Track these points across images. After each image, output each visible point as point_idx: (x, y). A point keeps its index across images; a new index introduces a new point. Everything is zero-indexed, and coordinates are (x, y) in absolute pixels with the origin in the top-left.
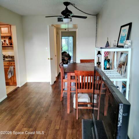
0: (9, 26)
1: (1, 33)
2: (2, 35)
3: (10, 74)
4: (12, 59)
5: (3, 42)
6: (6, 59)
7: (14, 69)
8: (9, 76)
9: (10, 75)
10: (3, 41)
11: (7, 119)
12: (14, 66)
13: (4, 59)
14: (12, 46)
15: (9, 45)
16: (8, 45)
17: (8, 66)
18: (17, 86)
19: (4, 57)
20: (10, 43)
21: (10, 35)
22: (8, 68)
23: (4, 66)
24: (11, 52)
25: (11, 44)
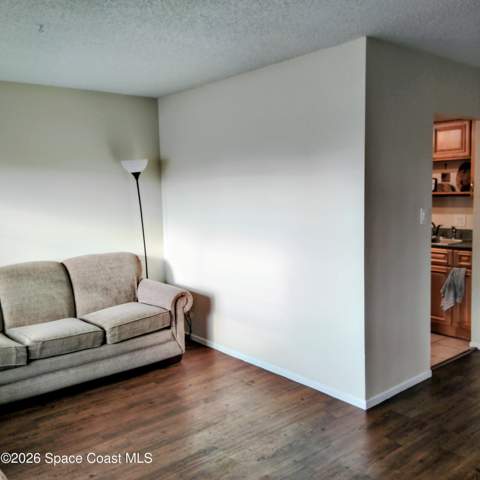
0: (467, 123)
1: (436, 151)
2: (438, 156)
3: (452, 294)
4: (464, 242)
5: (440, 181)
6: (443, 241)
7: (468, 277)
8: (447, 304)
9: (452, 298)
10: (438, 176)
11: (421, 461)
12: (470, 267)
13: (433, 241)
14: (469, 195)
15: (458, 191)
16: (453, 189)
17: (447, 265)
18: (473, 344)
19: (437, 232)
20: (462, 182)
21: (467, 153)
22: (446, 274)
23: (433, 263)
24: (463, 216)
25: (466, 186)
